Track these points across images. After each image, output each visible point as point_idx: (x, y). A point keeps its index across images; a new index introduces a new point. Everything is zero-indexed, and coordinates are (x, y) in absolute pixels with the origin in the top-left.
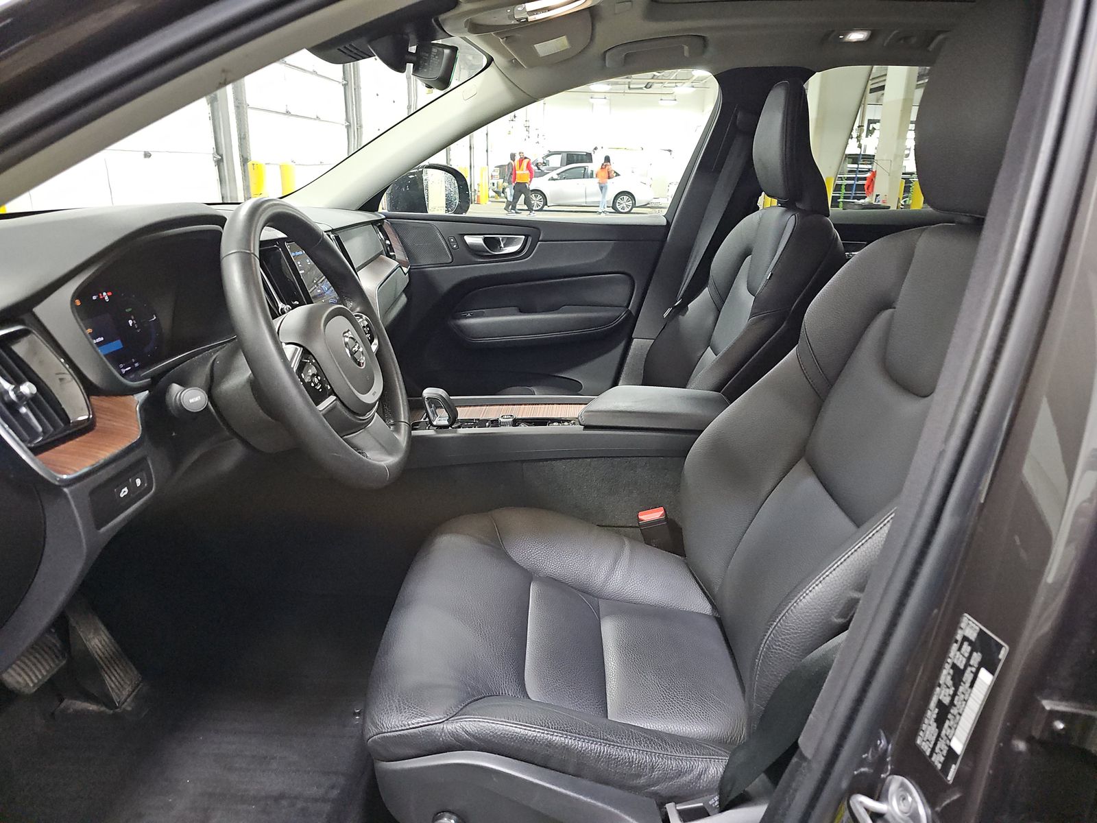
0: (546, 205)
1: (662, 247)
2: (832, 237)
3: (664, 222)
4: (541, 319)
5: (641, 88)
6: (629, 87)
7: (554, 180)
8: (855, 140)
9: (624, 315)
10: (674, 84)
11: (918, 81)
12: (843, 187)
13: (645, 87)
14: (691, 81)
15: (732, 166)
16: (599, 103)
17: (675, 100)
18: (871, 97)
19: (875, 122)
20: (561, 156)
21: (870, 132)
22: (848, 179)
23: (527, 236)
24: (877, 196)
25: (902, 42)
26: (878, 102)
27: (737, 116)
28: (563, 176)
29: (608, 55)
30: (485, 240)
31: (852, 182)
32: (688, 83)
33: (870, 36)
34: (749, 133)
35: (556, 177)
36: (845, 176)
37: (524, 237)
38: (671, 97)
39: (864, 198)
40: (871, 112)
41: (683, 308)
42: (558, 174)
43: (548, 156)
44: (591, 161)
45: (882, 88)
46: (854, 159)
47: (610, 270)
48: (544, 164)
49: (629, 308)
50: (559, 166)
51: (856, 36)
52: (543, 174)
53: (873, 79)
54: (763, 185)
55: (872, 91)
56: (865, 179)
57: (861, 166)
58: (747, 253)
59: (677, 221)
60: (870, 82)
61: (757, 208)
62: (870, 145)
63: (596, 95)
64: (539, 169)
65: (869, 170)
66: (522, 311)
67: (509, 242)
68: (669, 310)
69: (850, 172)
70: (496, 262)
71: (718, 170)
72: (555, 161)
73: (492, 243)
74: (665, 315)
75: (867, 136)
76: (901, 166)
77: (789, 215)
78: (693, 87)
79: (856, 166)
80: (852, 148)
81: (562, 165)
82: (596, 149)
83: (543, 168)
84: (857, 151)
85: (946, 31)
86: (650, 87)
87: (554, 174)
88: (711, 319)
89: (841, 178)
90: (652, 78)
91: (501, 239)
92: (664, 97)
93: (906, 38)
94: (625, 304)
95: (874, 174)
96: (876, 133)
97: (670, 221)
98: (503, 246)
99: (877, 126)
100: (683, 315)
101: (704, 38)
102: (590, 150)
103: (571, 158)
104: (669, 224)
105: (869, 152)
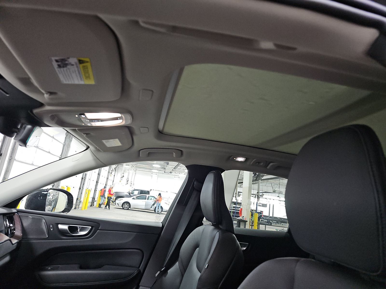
0: (130, 208)
1: (158, 238)
2: (237, 246)
3: (161, 225)
4: (90, 273)
5: (169, 173)
6: (165, 172)
7: (134, 199)
8: (234, 197)
9: (136, 272)
10: (179, 173)
11: (252, 182)
12: (232, 212)
13: (170, 173)
14: (184, 173)
15: (192, 203)
16: (155, 176)
17: (179, 178)
18: (238, 185)
19: (240, 192)
20: (138, 191)
21: (239, 196)
22: (233, 210)
23: (92, 227)
24: (243, 217)
25: (257, 164)
26: (240, 187)
27: (194, 183)
28: (138, 198)
29: (141, 151)
30: (69, 227)
31: (234, 211)
32: (183, 173)
33: (245, 160)
34: (199, 191)
35: (136, 198)
36: (232, 209)
37: (91, 227)
38: (177, 177)
39: (239, 217)
40: (239, 190)
41: (165, 272)
42: (136, 197)
43: (134, 191)
44: (149, 194)
45: (242, 183)
46: (235, 203)
47: (132, 247)
48: (132, 193)
49: (140, 269)
50: (137, 194)
51: (240, 159)
52: (131, 196)
53: (239, 180)
54: (204, 214)
55: (239, 183)
56: (239, 210)
57: (237, 206)
58: (197, 246)
59: (166, 226)
60: (238, 180)
61: (202, 224)
62: (239, 199)
63: (153, 173)
64: (130, 195)
65: (239, 208)
66: (81, 268)
67: (82, 230)
68: (159, 272)
69: (234, 207)
70: (73, 239)
71: (186, 205)
72: (136, 193)
73: (73, 229)
74: (156, 275)
75: (238, 197)
76: (250, 208)
77: (216, 231)
78: (185, 175)
79: (235, 206)
80: (234, 200)
81: (138, 194)
82: (151, 190)
83: (131, 195)
84: (236, 201)
85: (274, 162)
86: (171, 173)
87: (135, 197)
88: (178, 280)
89: (231, 209)
90: (172, 170)
91: (78, 227)
92: (176, 176)
93: (259, 163)
94: (138, 266)
95: (242, 209)
96: (241, 196)
97: (164, 225)
98: (79, 231)
99: (241, 194)
100: (165, 276)
101: (181, 151)
102: (149, 190)
103: (142, 192)
104: (163, 226)
105: (239, 201)
